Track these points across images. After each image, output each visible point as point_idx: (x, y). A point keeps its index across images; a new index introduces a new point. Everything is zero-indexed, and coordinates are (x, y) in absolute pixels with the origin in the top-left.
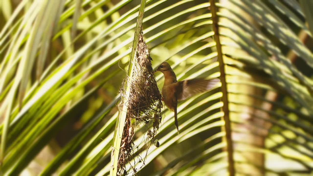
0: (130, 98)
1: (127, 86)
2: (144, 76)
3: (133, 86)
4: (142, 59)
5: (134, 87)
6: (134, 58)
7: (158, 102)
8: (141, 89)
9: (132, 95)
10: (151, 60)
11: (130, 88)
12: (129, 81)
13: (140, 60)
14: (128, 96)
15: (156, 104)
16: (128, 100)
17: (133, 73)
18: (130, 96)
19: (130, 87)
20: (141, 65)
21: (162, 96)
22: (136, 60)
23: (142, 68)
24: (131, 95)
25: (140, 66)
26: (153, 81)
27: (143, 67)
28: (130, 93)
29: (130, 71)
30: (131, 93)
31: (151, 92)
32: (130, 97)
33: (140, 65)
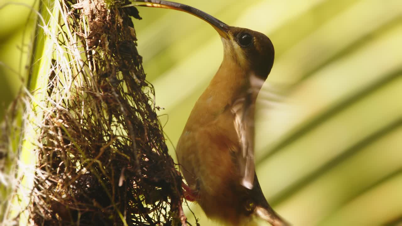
0: (39, 193)
1: (20, 139)
2: (102, 93)
3: (51, 137)
4: (92, 11)
5: (56, 143)
6: (51, 7)
7: (168, 209)
8: (87, 150)
9: (47, 179)
10: (134, 19)
11: (35, 147)
12: (32, 114)
13: (83, 17)
14: (29, 182)
15: (159, 218)
16: (26, 201)
17: (51, 78)
18: (38, 184)
19: (37, 143)
20: (88, 42)
21: (184, 181)
22: (65, 17)
23: (90, 53)
24: (44, 177)
25: (80, 45)
26: (142, 114)
27: (94, 52)
28: (39, 171)
29: (34, 69)
30: (43, 169)
31: (133, 164)
32: (39, 189)
33: (83, 42)
